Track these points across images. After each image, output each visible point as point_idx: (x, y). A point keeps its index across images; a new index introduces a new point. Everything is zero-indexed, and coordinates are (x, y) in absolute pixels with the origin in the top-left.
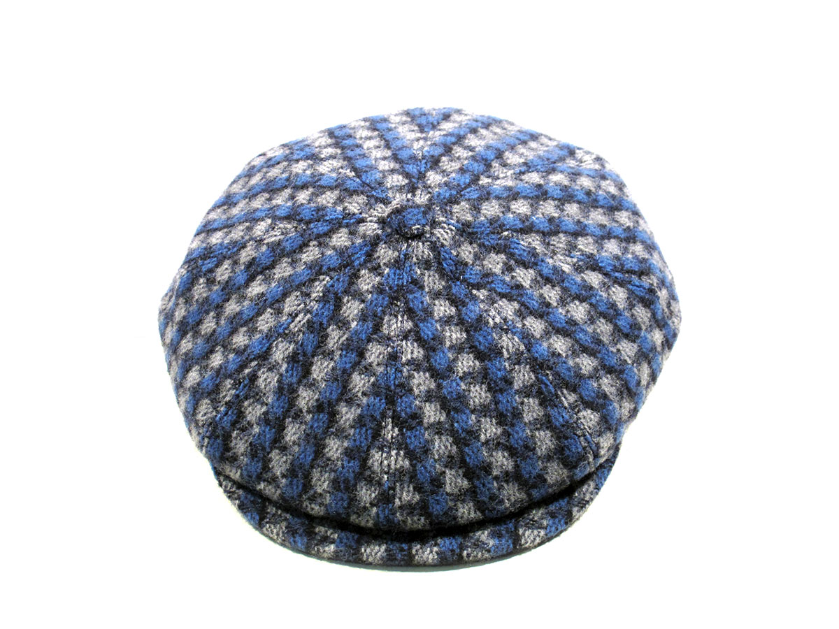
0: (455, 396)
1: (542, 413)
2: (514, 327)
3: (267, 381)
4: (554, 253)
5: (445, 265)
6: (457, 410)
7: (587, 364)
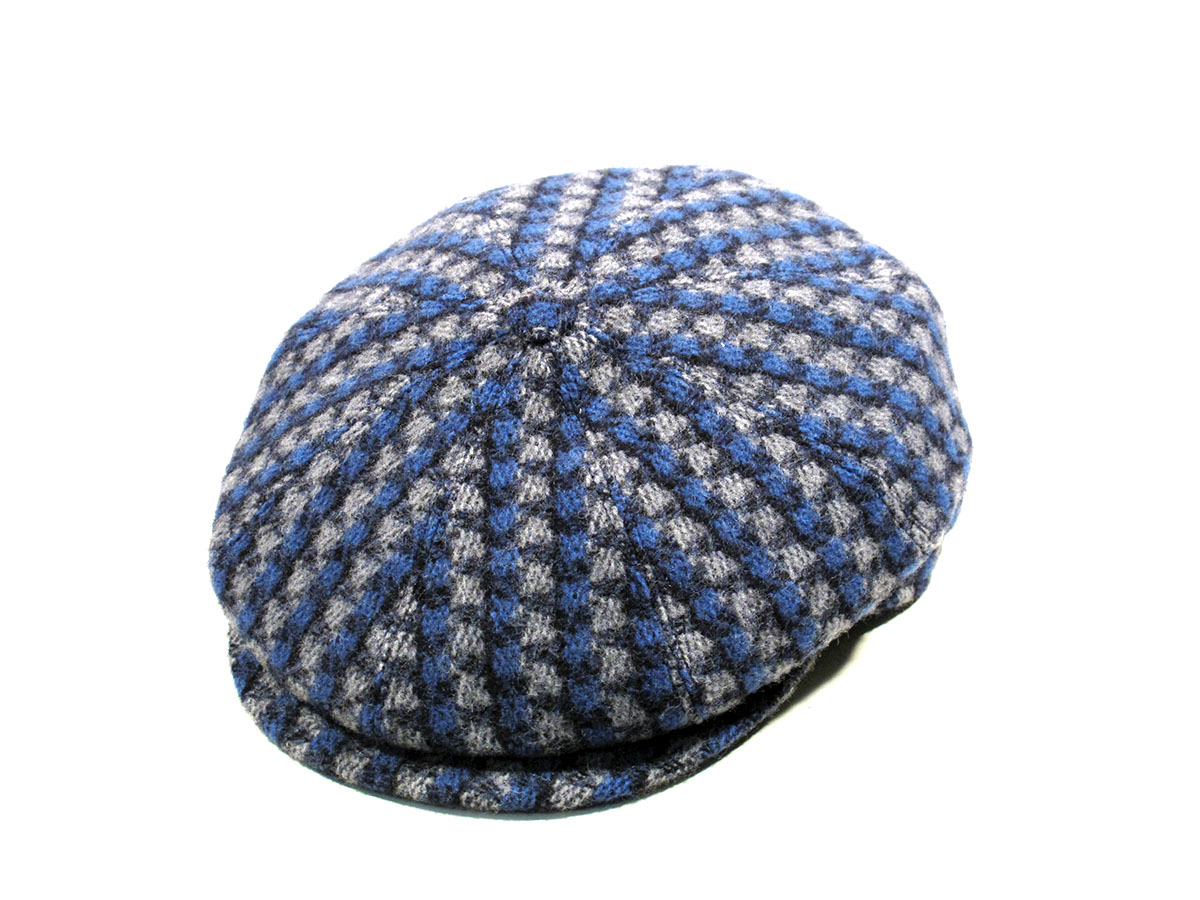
0: (504, 574)
1: (621, 624)
2: (620, 493)
3: (293, 504)
4: (734, 399)
5: (563, 388)
6: (501, 594)
7: (718, 566)
